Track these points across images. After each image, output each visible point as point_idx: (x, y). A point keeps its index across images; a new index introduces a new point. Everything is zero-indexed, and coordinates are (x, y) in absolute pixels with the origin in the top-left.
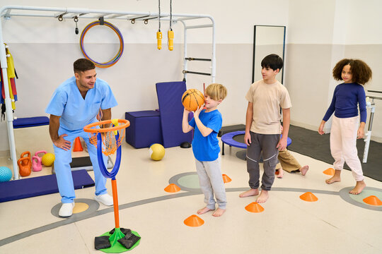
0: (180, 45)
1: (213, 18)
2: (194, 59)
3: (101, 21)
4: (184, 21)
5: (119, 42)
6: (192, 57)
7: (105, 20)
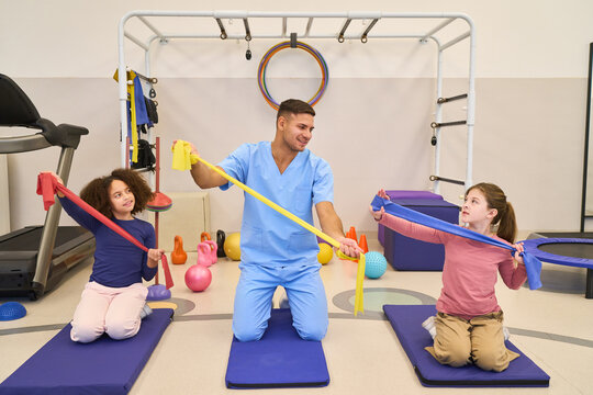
0: (432, 79)
1: (470, 18)
2: (447, 100)
3: (294, 42)
4: (434, 36)
5: (321, 76)
6: (445, 97)
7: (298, 40)
